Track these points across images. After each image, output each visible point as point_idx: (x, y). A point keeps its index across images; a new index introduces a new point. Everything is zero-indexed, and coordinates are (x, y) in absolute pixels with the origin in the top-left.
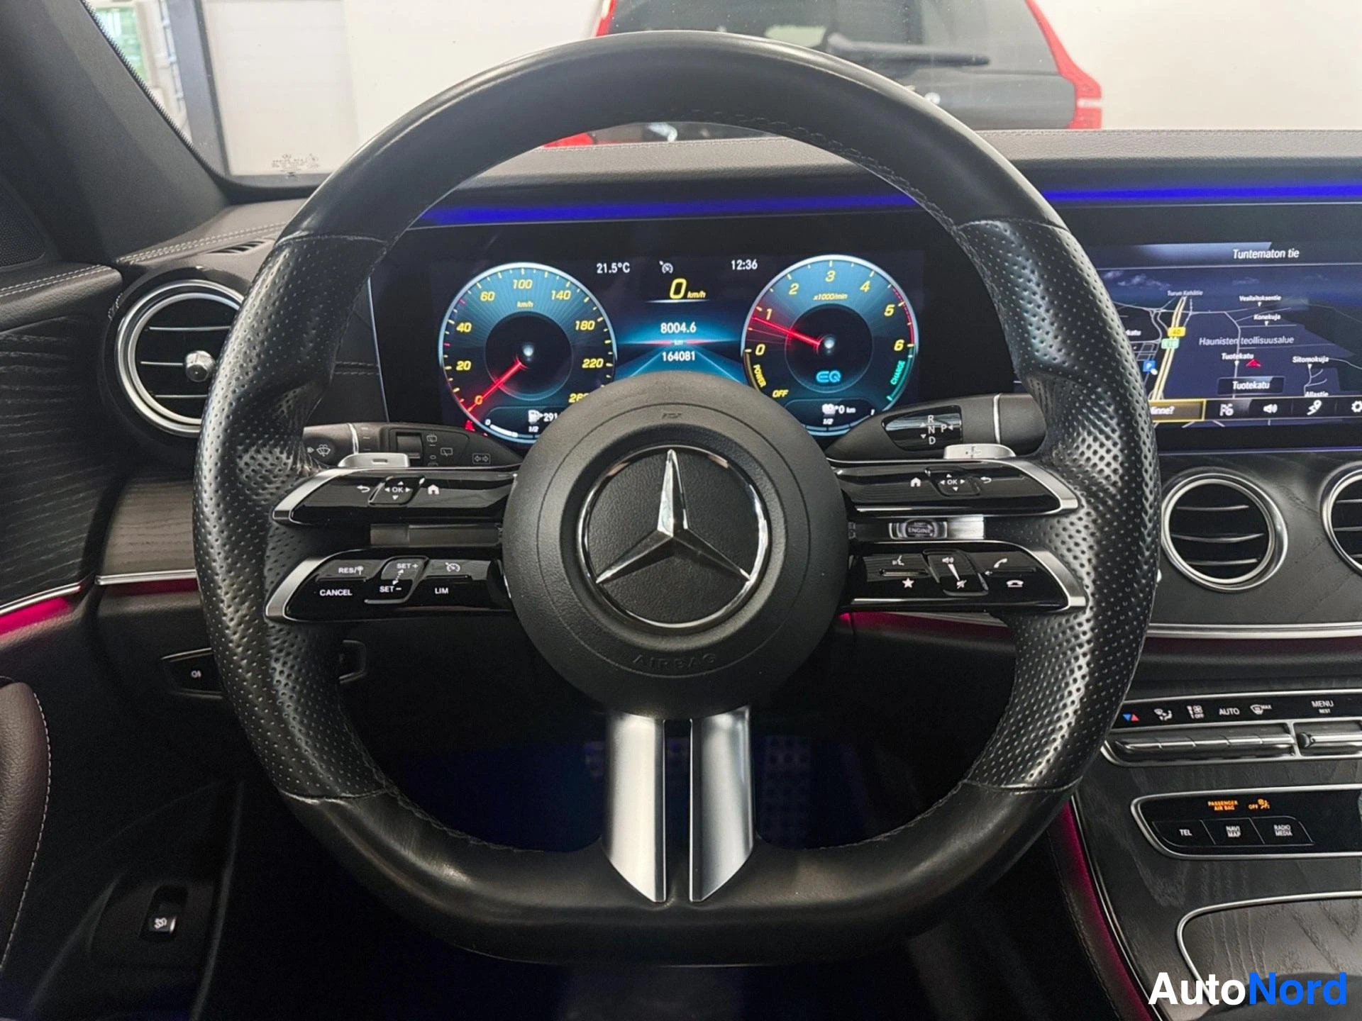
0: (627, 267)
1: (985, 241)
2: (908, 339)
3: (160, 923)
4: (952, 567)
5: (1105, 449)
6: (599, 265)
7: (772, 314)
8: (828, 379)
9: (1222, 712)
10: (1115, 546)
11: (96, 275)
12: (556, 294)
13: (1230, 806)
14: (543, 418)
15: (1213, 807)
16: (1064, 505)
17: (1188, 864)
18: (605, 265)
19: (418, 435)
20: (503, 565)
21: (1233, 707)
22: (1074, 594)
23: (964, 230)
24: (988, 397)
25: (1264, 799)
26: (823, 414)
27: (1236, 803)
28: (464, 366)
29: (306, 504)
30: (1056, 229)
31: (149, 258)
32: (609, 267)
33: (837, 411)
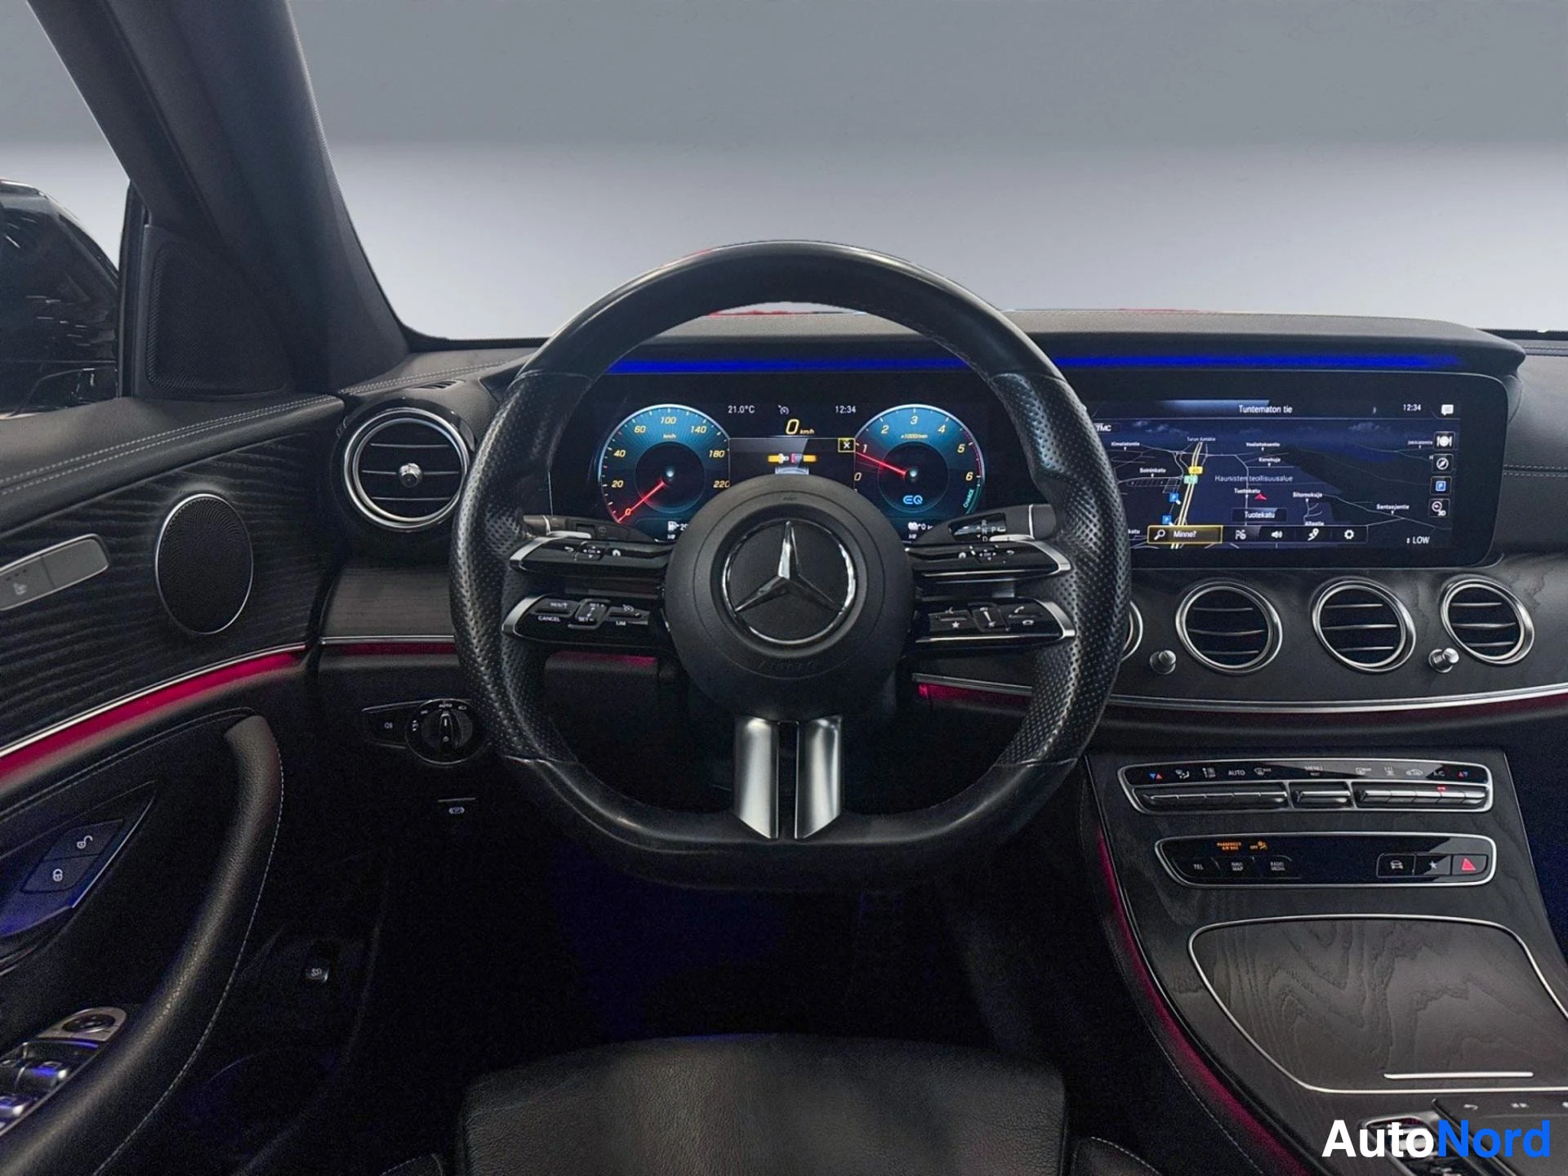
0: (752, 410)
1: (1011, 389)
2: (977, 472)
3: (315, 973)
4: (986, 614)
5: (1089, 529)
6: (730, 407)
7: (867, 448)
8: (912, 501)
9: (1230, 773)
10: (1094, 594)
11: (327, 402)
12: (695, 429)
13: (1234, 846)
14: (680, 527)
15: (1221, 847)
16: (1061, 568)
17: (1199, 893)
18: (735, 407)
19: (593, 526)
20: (665, 613)
21: (1240, 769)
22: (1067, 628)
23: (995, 381)
24: (1025, 506)
25: (1263, 841)
26: (908, 530)
27: (1240, 844)
28: (618, 484)
29: (528, 559)
30: (1055, 379)
31: (364, 391)
32: (738, 409)
33: (920, 528)
